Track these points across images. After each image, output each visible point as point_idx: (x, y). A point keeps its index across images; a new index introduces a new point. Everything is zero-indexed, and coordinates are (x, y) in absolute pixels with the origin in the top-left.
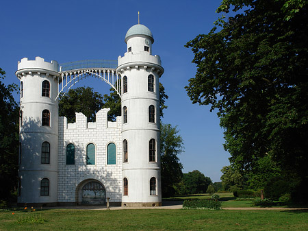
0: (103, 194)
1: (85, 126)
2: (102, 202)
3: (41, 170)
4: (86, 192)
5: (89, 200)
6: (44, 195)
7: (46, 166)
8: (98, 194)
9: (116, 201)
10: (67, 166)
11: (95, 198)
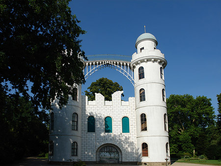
0: (117, 155)
1: (103, 103)
2: (116, 161)
3: (72, 135)
4: (103, 154)
5: (105, 159)
6: (74, 155)
7: (75, 132)
8: (112, 156)
9: (130, 161)
10: (88, 133)
11: (111, 158)
